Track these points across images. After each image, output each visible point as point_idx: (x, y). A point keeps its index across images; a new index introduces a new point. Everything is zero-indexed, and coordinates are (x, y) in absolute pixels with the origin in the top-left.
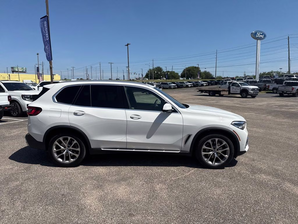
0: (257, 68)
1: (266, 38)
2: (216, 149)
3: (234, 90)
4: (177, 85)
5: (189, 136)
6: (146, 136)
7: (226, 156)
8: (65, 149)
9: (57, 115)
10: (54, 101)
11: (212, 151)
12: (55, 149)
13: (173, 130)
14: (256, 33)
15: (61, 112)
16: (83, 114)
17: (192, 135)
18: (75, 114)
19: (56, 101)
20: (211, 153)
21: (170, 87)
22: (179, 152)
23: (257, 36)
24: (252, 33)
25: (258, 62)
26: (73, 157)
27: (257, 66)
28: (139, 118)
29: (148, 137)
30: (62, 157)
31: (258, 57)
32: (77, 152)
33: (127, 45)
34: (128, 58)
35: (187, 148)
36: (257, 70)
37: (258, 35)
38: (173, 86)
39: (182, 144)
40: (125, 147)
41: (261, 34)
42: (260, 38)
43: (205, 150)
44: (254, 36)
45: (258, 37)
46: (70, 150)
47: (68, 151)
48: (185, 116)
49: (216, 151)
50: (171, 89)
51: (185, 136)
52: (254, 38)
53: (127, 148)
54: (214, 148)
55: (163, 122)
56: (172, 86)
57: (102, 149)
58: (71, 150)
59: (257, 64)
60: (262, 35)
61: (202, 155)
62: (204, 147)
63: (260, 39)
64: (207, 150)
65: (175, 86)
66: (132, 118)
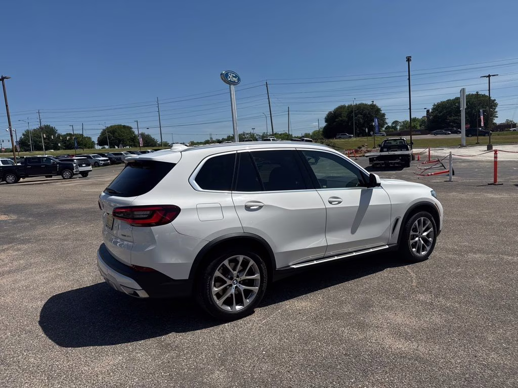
0: (235, 128)
1: (241, 83)
2: (421, 233)
5: (397, 220)
7: (430, 239)
9: (217, 215)
10: (196, 189)
11: (417, 236)
14: (227, 75)
15: (221, 208)
16: (261, 207)
17: (400, 217)
18: (248, 208)
19: (200, 188)
20: (417, 239)
21: (96, 162)
22: (387, 247)
23: (229, 79)
24: (221, 74)
25: (235, 119)
27: (235, 125)
28: (340, 202)
29: (353, 232)
30: (228, 302)
31: (234, 111)
35: (395, 238)
36: (235, 130)
37: (231, 78)
38: (102, 160)
40: (323, 256)
41: (233, 77)
42: (232, 82)
43: (412, 237)
44: (225, 77)
45: (230, 81)
47: (238, 285)
49: (420, 236)
50: (99, 166)
51: (393, 220)
52: (224, 81)
54: (419, 232)
55: (370, 204)
56: (100, 160)
58: (243, 282)
59: (235, 122)
60: (235, 77)
61: (410, 244)
62: (412, 233)
63: (234, 83)
65: (107, 160)
66: (330, 202)
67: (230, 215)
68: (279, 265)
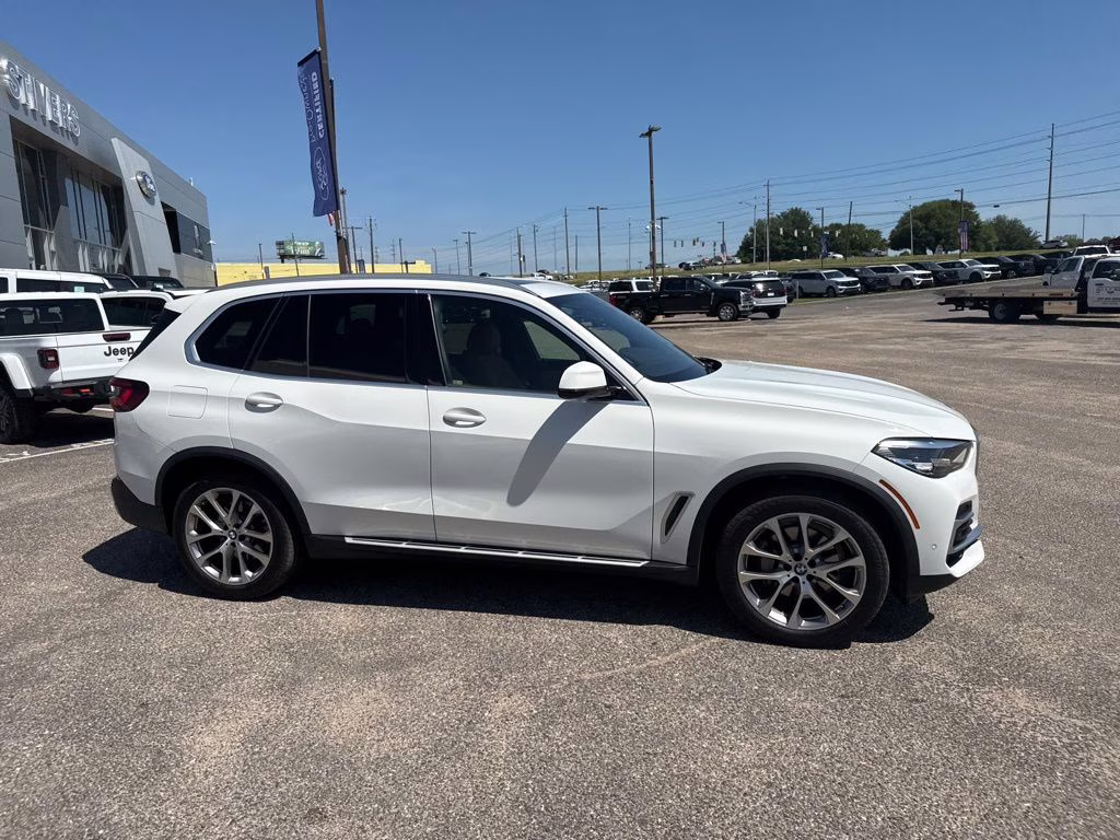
2: (804, 562)
3: (1104, 294)
4: (862, 280)
5: (682, 501)
6: (504, 495)
7: (852, 592)
8: (225, 533)
9: (194, 410)
10: (190, 359)
11: (787, 568)
12: (194, 532)
13: (613, 473)
15: (207, 398)
16: (276, 406)
17: (692, 495)
18: (252, 406)
19: (198, 358)
20: (780, 575)
22: (643, 563)
26: (253, 564)
28: (477, 424)
29: (515, 499)
30: (216, 562)
32: (265, 547)
33: (649, 134)
34: (652, 182)
35: (677, 547)
38: (843, 284)
39: (652, 532)
40: (432, 537)
43: (754, 564)
46: (242, 538)
47: (236, 541)
48: (665, 415)
49: (803, 569)
50: (835, 295)
51: (665, 498)
53: (441, 537)
54: (798, 557)
55: (572, 441)
56: (838, 283)
57: (348, 540)
58: (247, 539)
61: (742, 581)
62: (750, 548)
64: (764, 565)
66: (450, 421)
67: (216, 412)
68: (315, 529)
